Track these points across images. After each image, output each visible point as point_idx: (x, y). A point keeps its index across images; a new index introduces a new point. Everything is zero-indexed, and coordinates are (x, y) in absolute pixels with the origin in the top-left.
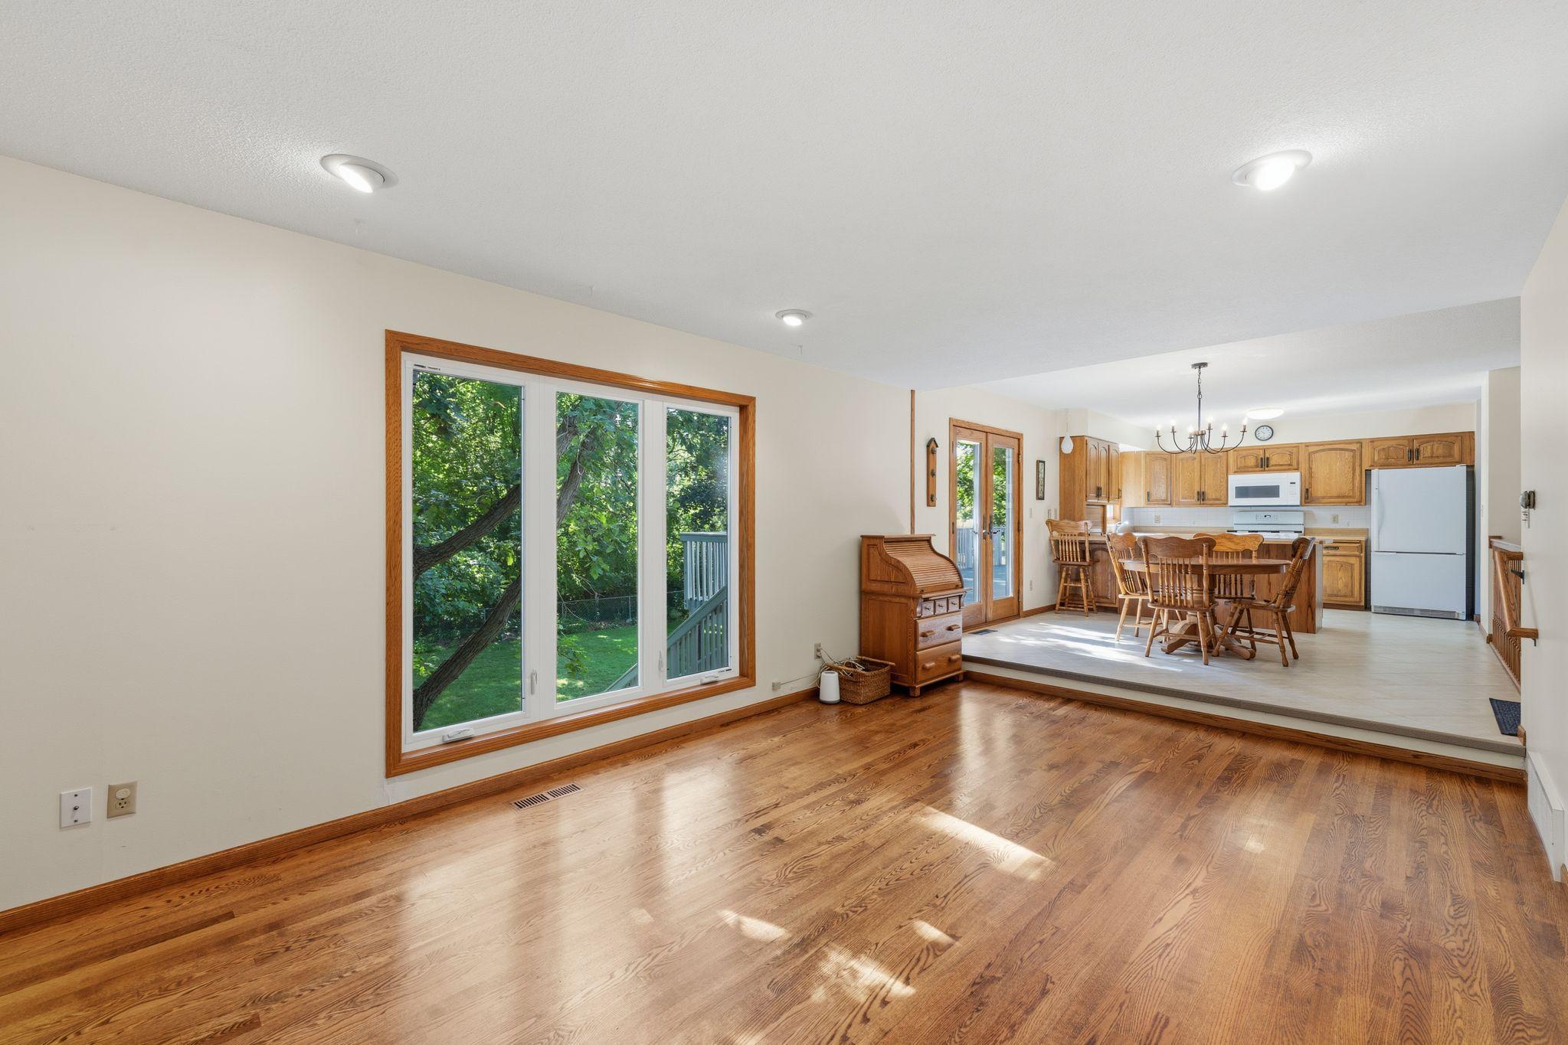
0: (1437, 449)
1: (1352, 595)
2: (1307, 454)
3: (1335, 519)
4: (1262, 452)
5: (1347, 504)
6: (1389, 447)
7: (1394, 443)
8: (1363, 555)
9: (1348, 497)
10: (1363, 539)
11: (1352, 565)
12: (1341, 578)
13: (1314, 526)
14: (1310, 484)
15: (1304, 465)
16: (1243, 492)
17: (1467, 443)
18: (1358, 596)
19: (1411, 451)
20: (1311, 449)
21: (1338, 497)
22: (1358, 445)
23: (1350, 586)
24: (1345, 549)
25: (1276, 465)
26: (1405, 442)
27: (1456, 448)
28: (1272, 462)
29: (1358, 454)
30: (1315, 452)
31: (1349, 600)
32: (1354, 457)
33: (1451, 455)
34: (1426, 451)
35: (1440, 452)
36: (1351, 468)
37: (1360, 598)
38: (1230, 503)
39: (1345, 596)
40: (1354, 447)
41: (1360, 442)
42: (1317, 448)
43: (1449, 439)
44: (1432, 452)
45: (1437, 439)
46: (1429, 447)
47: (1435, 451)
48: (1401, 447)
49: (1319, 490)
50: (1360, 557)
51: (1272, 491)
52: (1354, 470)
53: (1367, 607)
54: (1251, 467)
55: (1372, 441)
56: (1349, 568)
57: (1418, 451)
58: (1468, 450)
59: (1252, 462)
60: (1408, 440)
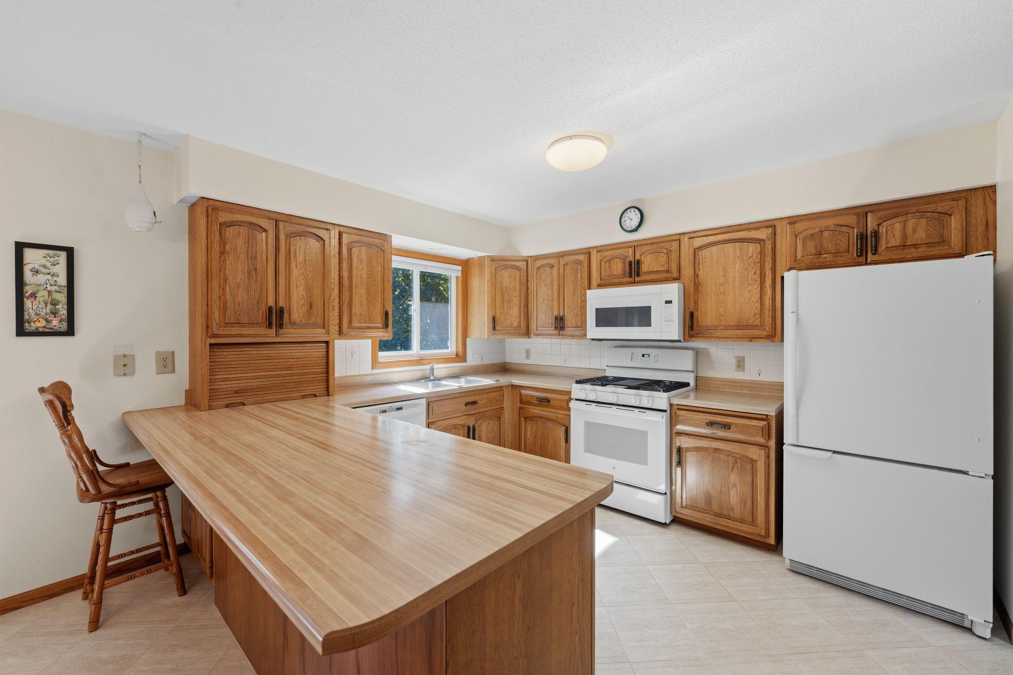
0: (914, 231)
1: (753, 522)
2: (692, 250)
3: (740, 364)
4: (631, 251)
5: (751, 339)
6: (822, 231)
7: (830, 222)
8: (772, 443)
9: (753, 327)
10: (772, 412)
11: (753, 462)
12: (735, 485)
13: (712, 374)
14: (696, 303)
15: (687, 272)
16: (606, 317)
17: (978, 212)
18: (762, 525)
19: (863, 237)
20: (698, 242)
21: (738, 327)
22: (770, 230)
23: (749, 503)
24: (743, 429)
25: (650, 272)
26: (851, 220)
27: (955, 224)
28: (645, 268)
29: (769, 246)
30: (700, 248)
31: (745, 529)
32: (762, 253)
33: (943, 241)
34: (892, 235)
35: (921, 235)
36: (758, 272)
37: (768, 529)
38: (590, 335)
39: (742, 521)
40: (762, 234)
41: (771, 225)
42: (706, 240)
43: (942, 207)
44: (905, 237)
45: (914, 209)
46: (898, 227)
47: (909, 231)
48: (844, 229)
49: (708, 315)
50: (765, 447)
51: (642, 316)
52: (762, 277)
53: (776, 547)
54: (617, 277)
55: (793, 221)
56: (749, 467)
57: (876, 234)
58: (981, 229)
59: (618, 268)
60: (857, 214)
